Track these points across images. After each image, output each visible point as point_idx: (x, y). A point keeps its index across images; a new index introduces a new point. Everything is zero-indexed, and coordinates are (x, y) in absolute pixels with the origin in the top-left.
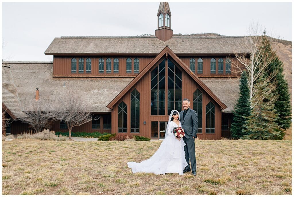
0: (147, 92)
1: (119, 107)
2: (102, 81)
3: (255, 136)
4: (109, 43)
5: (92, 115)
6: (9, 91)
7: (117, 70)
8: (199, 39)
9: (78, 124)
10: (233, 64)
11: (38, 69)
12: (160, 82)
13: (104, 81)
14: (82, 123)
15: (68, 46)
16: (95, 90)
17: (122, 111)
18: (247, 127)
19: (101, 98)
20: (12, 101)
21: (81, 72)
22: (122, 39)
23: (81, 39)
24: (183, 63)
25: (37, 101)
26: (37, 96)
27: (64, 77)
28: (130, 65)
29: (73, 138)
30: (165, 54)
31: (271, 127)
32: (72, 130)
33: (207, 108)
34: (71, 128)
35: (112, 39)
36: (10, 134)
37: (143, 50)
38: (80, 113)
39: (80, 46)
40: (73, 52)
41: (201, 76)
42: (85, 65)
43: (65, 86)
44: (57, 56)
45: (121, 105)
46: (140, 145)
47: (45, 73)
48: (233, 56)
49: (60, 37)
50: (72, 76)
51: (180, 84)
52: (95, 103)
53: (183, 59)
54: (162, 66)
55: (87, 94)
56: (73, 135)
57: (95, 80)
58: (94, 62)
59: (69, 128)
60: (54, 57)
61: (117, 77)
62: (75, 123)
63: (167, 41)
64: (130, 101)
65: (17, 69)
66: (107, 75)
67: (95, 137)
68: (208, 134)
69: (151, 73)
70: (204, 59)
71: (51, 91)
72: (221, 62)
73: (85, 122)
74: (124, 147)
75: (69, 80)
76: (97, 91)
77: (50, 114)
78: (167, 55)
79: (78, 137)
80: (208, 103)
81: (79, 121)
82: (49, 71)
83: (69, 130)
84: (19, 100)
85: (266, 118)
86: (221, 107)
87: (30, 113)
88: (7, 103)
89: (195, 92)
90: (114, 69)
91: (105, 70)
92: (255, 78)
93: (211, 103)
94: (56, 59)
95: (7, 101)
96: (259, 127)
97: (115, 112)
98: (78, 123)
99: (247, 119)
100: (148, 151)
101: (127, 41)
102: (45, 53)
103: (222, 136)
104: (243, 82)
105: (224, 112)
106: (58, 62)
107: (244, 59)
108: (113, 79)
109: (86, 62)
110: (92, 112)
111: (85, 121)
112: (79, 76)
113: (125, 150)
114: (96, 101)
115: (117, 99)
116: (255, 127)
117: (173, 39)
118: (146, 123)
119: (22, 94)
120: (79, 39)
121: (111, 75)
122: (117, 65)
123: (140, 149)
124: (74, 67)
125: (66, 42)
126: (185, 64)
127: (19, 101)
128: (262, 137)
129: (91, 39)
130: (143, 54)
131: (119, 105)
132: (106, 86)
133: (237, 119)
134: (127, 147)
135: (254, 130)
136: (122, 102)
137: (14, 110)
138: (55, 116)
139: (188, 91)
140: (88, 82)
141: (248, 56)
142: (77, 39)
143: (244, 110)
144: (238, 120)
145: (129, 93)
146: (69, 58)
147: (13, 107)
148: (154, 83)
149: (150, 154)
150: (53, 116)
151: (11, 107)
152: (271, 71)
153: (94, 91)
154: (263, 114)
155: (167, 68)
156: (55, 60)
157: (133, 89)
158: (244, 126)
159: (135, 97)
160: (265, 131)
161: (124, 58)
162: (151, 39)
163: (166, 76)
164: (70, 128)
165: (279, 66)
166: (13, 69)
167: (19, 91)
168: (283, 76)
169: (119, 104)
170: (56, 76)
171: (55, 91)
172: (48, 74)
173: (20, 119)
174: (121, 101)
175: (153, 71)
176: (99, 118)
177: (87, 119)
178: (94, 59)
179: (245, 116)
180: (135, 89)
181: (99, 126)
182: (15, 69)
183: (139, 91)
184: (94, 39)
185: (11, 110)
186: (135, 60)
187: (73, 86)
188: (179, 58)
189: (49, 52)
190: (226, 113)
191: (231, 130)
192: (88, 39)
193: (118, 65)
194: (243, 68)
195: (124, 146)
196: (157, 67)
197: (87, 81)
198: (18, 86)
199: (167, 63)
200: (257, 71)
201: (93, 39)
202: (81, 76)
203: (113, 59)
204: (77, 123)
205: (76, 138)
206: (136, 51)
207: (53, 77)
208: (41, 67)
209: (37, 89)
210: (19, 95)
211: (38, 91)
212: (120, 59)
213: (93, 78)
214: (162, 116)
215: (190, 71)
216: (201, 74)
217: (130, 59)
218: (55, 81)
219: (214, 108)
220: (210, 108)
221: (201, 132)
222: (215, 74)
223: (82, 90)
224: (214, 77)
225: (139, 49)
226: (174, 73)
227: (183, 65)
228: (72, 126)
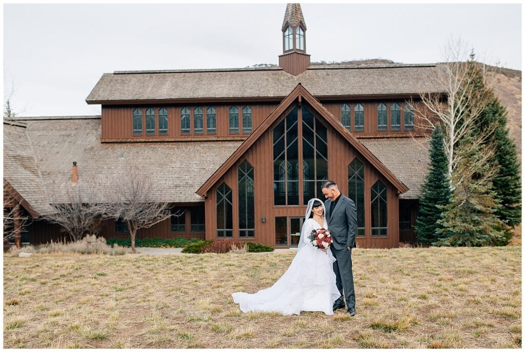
0: (267, 165)
1: (218, 194)
2: (186, 148)
3: (459, 239)
4: (198, 81)
5: (170, 207)
6: (26, 168)
7: (213, 129)
8: (357, 70)
9: (147, 224)
10: (418, 113)
11: (76, 129)
12: (288, 147)
13: (191, 147)
14: (153, 223)
15: (126, 88)
16: (175, 163)
17: (223, 200)
18: (445, 224)
19: (187, 177)
20: (30, 186)
21: (150, 132)
22: (221, 73)
23: (149, 75)
24: (329, 114)
25: (74, 185)
26: (75, 177)
27: (121, 143)
28: (236, 119)
29: (138, 249)
31: (487, 223)
32: (136, 234)
33: (372, 192)
34: (135, 232)
35: (203, 74)
36: (29, 243)
37: (258, 92)
38: (149, 205)
39: (148, 87)
40: (136, 98)
41: (362, 135)
42: (158, 120)
43: (123, 159)
44: (107, 105)
45: (221, 189)
46: (254, 261)
47: (87, 135)
48: (416, 98)
49: (113, 72)
50: (135, 140)
51: (323, 150)
52: (177, 186)
53: (330, 106)
54: (292, 118)
55: (161, 172)
56: (138, 244)
57: (175, 146)
58: (173, 115)
59: (131, 232)
60: (103, 107)
61: (214, 139)
62: (141, 223)
63: (301, 75)
64: (238, 182)
65: (38, 130)
66: (196, 136)
67: (177, 247)
68: (375, 237)
69: (273, 131)
70: (366, 106)
71: (99, 167)
72: (397, 110)
73: (158, 220)
74: (227, 265)
75: (129, 146)
76: (178, 165)
77: (98, 208)
78: (300, 100)
79: (147, 247)
80: (373, 183)
81: (146, 219)
82: (94, 131)
83: (131, 235)
84: (44, 183)
85: (479, 207)
86: (397, 190)
87: (62, 206)
88: (22, 190)
89: (352, 164)
90: (209, 127)
91: (192, 129)
92: (457, 136)
93: (380, 182)
94: (107, 110)
95: (23, 186)
96: (465, 224)
97: (211, 201)
98: (146, 223)
99: (444, 210)
100: (268, 271)
101: (229, 76)
102: (86, 101)
103: (400, 241)
104: (436, 145)
105: (403, 198)
106: (110, 116)
107: (437, 103)
108: (206, 145)
109: (160, 115)
110: (172, 202)
111: (159, 218)
112: (147, 140)
113: (229, 270)
114: (178, 182)
115: (213, 178)
116: (458, 223)
117: (311, 71)
118: (265, 220)
119: (49, 174)
120: (146, 75)
121: (203, 136)
122: (212, 120)
123: (255, 268)
124: (137, 125)
125: (123, 81)
126: (332, 115)
127: (43, 186)
128: (471, 242)
129: (167, 74)
130: (259, 98)
131: (219, 189)
132: (195, 156)
133: (426, 210)
134: (233, 265)
135: (456, 230)
136: (223, 184)
137: (35, 202)
138: (106, 211)
139: (338, 162)
140: (163, 150)
141: (444, 98)
142: (142, 75)
143: (438, 193)
144: (428, 211)
145: (236, 169)
146: (129, 110)
147: (34, 197)
148: (278, 149)
149: (273, 278)
150: (103, 211)
151: (30, 197)
152: (486, 123)
153: (173, 165)
154: (473, 201)
155: (300, 122)
156: (105, 112)
157: (242, 161)
158: (438, 222)
159: (246, 174)
160: (477, 231)
161: (225, 107)
162: (271, 71)
163: (300, 137)
164: (133, 232)
165: (500, 115)
166: (32, 130)
167: (44, 168)
168: (506, 133)
169: (218, 187)
170: (108, 141)
171: (105, 167)
172: (92, 138)
173: (44, 218)
174: (221, 183)
175: (277, 128)
176: (183, 213)
177: (162, 215)
178: (173, 109)
179: (441, 204)
180: (246, 160)
181: (184, 227)
182: (35, 131)
183: (253, 164)
184: (172, 74)
185: (29, 202)
186: (244, 110)
187: (137, 158)
188: (321, 105)
189: (94, 100)
190: (407, 200)
191: (415, 229)
192: (162, 74)
193: (215, 120)
194: (436, 119)
195: (226, 263)
196: (283, 121)
197: (161, 148)
198: (42, 160)
199: (300, 113)
200: (459, 124)
201: (169, 74)
202: (150, 140)
203: (205, 109)
204: (144, 222)
205: (144, 248)
206: (246, 94)
207: (102, 143)
208: (80, 125)
209: (75, 164)
210: (43, 175)
211: (75, 167)
212: (218, 108)
213: (171, 143)
214: (294, 208)
215: (341, 128)
216: (361, 132)
217: (235, 108)
218: (106, 148)
219: (385, 191)
220: (379, 191)
221: (363, 234)
222: (386, 131)
223: (152, 164)
224: (385, 136)
225: (250, 91)
226: (314, 131)
227: (330, 116)
228: (136, 228)
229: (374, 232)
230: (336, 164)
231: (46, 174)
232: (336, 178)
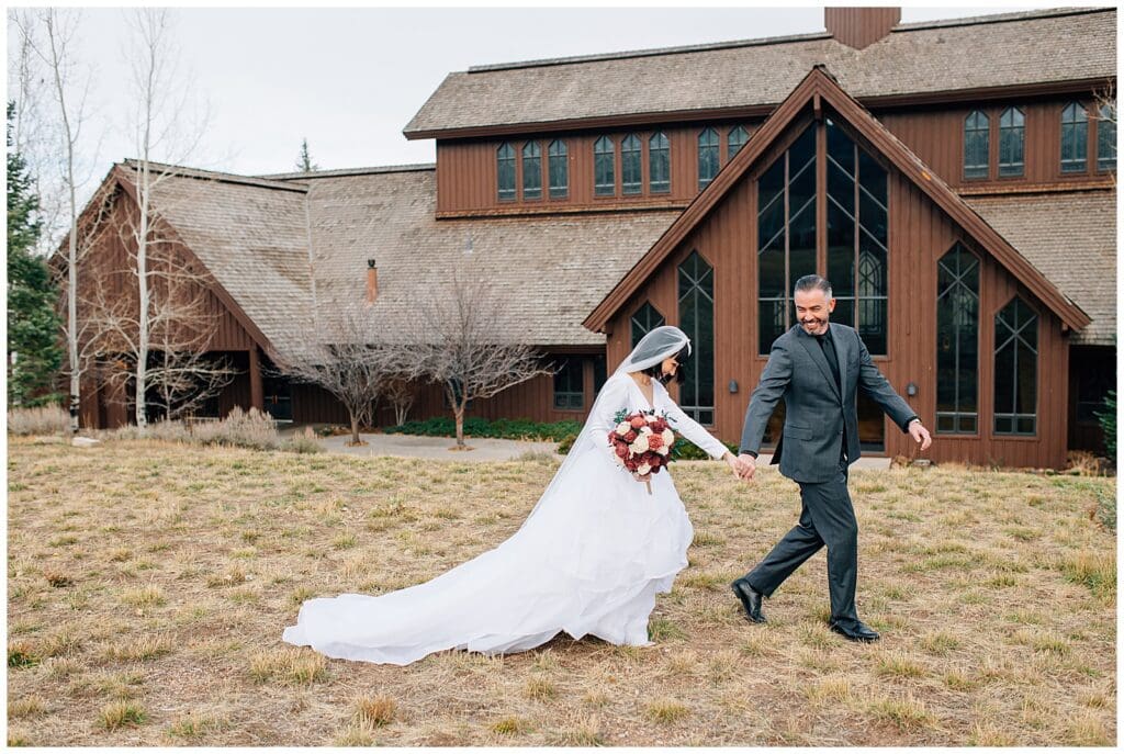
0: (744, 262)
1: (634, 325)
2: (602, 227)
4: (637, 77)
5: (540, 354)
6: (283, 272)
7: (663, 182)
9: (487, 390)
11: (395, 192)
12: (793, 218)
13: (612, 225)
14: (498, 387)
15: (486, 102)
16: (572, 260)
19: (590, 291)
20: (284, 308)
21: (530, 193)
22: (690, 55)
23: (537, 70)
25: (369, 306)
26: (376, 287)
27: (474, 218)
29: (468, 441)
30: (812, 100)
32: (465, 411)
33: (999, 327)
34: (463, 405)
35: (650, 59)
37: (762, 94)
39: (529, 95)
40: (499, 121)
41: (1018, 186)
42: (547, 168)
43: (471, 252)
44: (449, 141)
45: (640, 317)
47: (412, 204)
49: (467, 69)
50: (501, 212)
51: (876, 220)
52: (565, 310)
54: (804, 149)
55: (541, 278)
56: (470, 431)
57: (579, 223)
58: (579, 153)
59: (454, 406)
60: (440, 144)
61: (663, 206)
62: (476, 386)
63: (873, 47)
64: (677, 302)
65: (327, 197)
66: (627, 201)
68: (1003, 436)
69: (757, 183)
70: (1032, 111)
71: (421, 271)
75: (487, 225)
76: (577, 264)
77: (374, 354)
78: (817, 106)
79: (498, 438)
80: (1003, 303)
81: (484, 380)
82: (427, 197)
83: (456, 411)
84: (317, 303)
86: (1061, 321)
88: (264, 317)
89: (948, 259)
90: (653, 178)
91: (617, 184)
93: (1020, 301)
94: (446, 150)
95: (267, 308)
97: (619, 343)
98: (484, 387)
101: (707, 62)
102: (404, 133)
103: (1071, 447)
106: (452, 161)
108: (645, 219)
109: (550, 157)
111: (511, 378)
112: (525, 212)
114: (569, 302)
117: (901, 35)
118: (737, 386)
119: (329, 284)
120: (532, 70)
121: (640, 200)
122: (661, 165)
124: (504, 180)
125: (482, 85)
126: (894, 138)
127: (313, 309)
129: (575, 65)
131: (635, 316)
132: (617, 245)
136: (645, 304)
139: (914, 254)
140: (552, 233)
142: (523, 70)
145: (673, 271)
146: (489, 148)
148: (769, 225)
151: (277, 330)
153: (567, 264)
155: (821, 157)
156: (443, 154)
157: (686, 253)
159: (696, 283)
161: (690, 132)
162: (804, 44)
163: (822, 195)
164: (459, 405)
166: (316, 198)
167: (321, 274)
169: (635, 310)
170: (448, 215)
171: (434, 270)
172: (421, 210)
174: (639, 303)
177: (518, 371)
178: (579, 143)
180: (694, 251)
181: (580, 397)
182: (320, 198)
183: (712, 261)
184: (585, 64)
185: (272, 341)
186: (731, 138)
187: (499, 249)
189: (419, 130)
191: (1101, 422)
192: (563, 67)
193: (668, 163)
196: (782, 158)
197: (548, 228)
198: (321, 258)
199: (821, 139)
201: (580, 66)
202: (531, 212)
203: (646, 137)
204: (481, 385)
206: (733, 101)
207: (438, 219)
208: (404, 183)
209: (372, 263)
210: (318, 286)
211: (372, 270)
212: (675, 136)
213: (573, 218)
215: (917, 168)
216: (1014, 179)
217: (712, 134)
218: (442, 231)
219: (1034, 324)
220: (1016, 326)
221: (973, 429)
222: (1085, 174)
223: (526, 262)
224: (1079, 188)
225: (745, 91)
226: (855, 180)
227: (888, 142)
228: (466, 398)
229: (1002, 425)
230: (909, 257)
231: (325, 285)
232: (908, 292)
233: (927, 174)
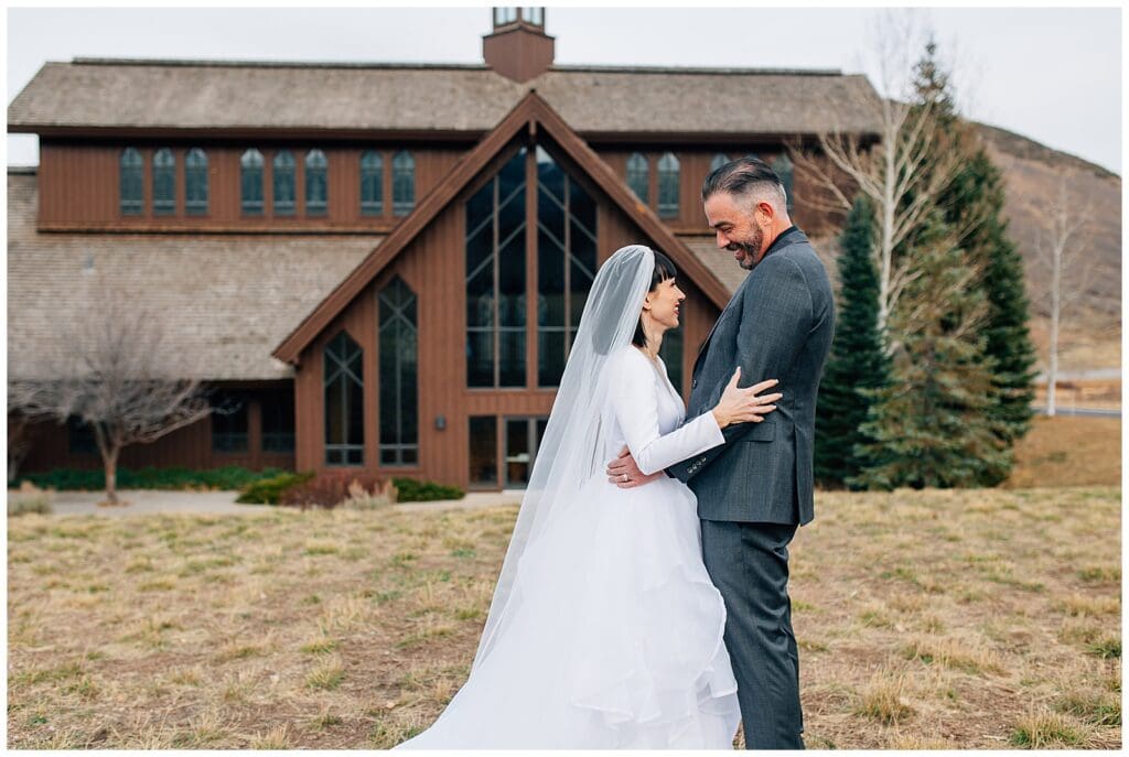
0: (450, 290)
1: (326, 354)
2: (253, 249)
3: (910, 471)
4: (285, 87)
5: (207, 390)
7: (321, 204)
8: (664, 76)
9: (147, 434)
10: (813, 174)
12: (503, 245)
13: (264, 248)
14: (161, 430)
15: (103, 98)
16: (223, 284)
17: (341, 374)
18: (881, 435)
19: (252, 320)
21: (162, 208)
23: (161, 69)
24: (602, 169)
27: (89, 233)
28: (378, 181)
29: (124, 495)
30: (526, 126)
31: (974, 431)
32: (119, 458)
34: (115, 452)
37: (431, 118)
38: (152, 385)
39: (158, 96)
40: (125, 123)
41: (676, 227)
42: (183, 180)
43: (92, 271)
44: (54, 139)
45: (335, 346)
46: (404, 536)
48: (811, 144)
49: (71, 60)
50: (124, 226)
51: (587, 254)
52: (226, 341)
54: (512, 175)
55: (189, 305)
56: (125, 483)
57: (225, 243)
58: (222, 167)
59: (104, 452)
60: (44, 141)
61: (322, 230)
62: (132, 429)
63: (533, 82)
64: (377, 331)
66: (279, 222)
67: (225, 490)
69: (464, 206)
70: (686, 158)
73: (174, 422)
75: (109, 242)
76: (231, 289)
78: (533, 130)
79: (150, 489)
81: (144, 420)
82: (20, 204)
83: (106, 459)
85: (960, 394)
90: (309, 199)
91: (267, 203)
92: (900, 228)
94: (53, 152)
96: (926, 435)
97: (309, 376)
98: (143, 430)
99: (875, 401)
101: (361, 80)
104: (855, 248)
106: (60, 166)
107: (855, 158)
108: (303, 242)
109: (186, 168)
110: (210, 378)
111: (177, 418)
112: (155, 228)
114: (229, 331)
115: (316, 319)
116: (910, 432)
117: (558, 74)
118: (445, 422)
120: (155, 69)
121: (294, 222)
122: (317, 182)
123: (402, 564)
124: (128, 187)
125: (93, 79)
126: (609, 170)
128: (940, 478)
130: (432, 132)
131: (329, 346)
132: (274, 270)
133: (829, 401)
134: (331, 552)
135: (906, 447)
136: (340, 333)
138: (34, 397)
140: (193, 254)
141: (869, 142)
142: (145, 67)
143: (860, 361)
144: (836, 404)
145: (373, 296)
146: (110, 152)
148: (478, 249)
152: (962, 204)
153: (219, 289)
154: (948, 379)
155: (532, 185)
156: (48, 156)
157: (389, 277)
158: (863, 428)
159: (398, 311)
160: (955, 452)
161: (351, 151)
162: (464, 72)
163: (532, 225)
164: (109, 451)
165: (991, 185)
168: (1003, 228)
169: (328, 340)
170: (53, 226)
172: (16, 221)
174: (335, 331)
175: (473, 200)
176: (239, 406)
177: (185, 410)
178: (223, 155)
179: (868, 387)
180: (397, 275)
181: (244, 440)
183: (416, 287)
184: (219, 69)
186: (396, 162)
187: (128, 269)
188: (583, 144)
189: (21, 121)
192: (194, 69)
193: (326, 184)
194: (851, 187)
196: (491, 182)
197: (189, 249)
199: (532, 166)
200: (907, 200)
201: (213, 70)
202: (164, 228)
203: (300, 154)
204: (138, 427)
205: (141, 492)
206: (401, 123)
207: (41, 232)
212: (334, 155)
213: (217, 238)
214: (515, 394)
215: (631, 201)
216: (672, 220)
217: (375, 155)
218: (48, 247)
223: (166, 285)
225: (412, 114)
226: (566, 208)
227: (603, 171)
228: (118, 443)
233: (642, 207)
